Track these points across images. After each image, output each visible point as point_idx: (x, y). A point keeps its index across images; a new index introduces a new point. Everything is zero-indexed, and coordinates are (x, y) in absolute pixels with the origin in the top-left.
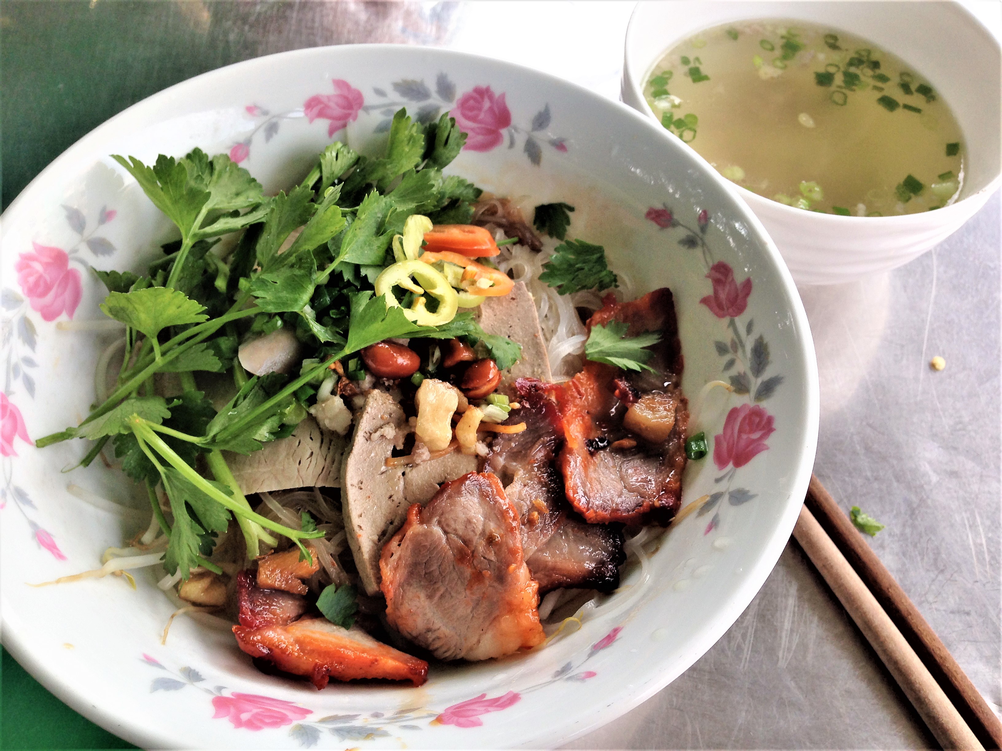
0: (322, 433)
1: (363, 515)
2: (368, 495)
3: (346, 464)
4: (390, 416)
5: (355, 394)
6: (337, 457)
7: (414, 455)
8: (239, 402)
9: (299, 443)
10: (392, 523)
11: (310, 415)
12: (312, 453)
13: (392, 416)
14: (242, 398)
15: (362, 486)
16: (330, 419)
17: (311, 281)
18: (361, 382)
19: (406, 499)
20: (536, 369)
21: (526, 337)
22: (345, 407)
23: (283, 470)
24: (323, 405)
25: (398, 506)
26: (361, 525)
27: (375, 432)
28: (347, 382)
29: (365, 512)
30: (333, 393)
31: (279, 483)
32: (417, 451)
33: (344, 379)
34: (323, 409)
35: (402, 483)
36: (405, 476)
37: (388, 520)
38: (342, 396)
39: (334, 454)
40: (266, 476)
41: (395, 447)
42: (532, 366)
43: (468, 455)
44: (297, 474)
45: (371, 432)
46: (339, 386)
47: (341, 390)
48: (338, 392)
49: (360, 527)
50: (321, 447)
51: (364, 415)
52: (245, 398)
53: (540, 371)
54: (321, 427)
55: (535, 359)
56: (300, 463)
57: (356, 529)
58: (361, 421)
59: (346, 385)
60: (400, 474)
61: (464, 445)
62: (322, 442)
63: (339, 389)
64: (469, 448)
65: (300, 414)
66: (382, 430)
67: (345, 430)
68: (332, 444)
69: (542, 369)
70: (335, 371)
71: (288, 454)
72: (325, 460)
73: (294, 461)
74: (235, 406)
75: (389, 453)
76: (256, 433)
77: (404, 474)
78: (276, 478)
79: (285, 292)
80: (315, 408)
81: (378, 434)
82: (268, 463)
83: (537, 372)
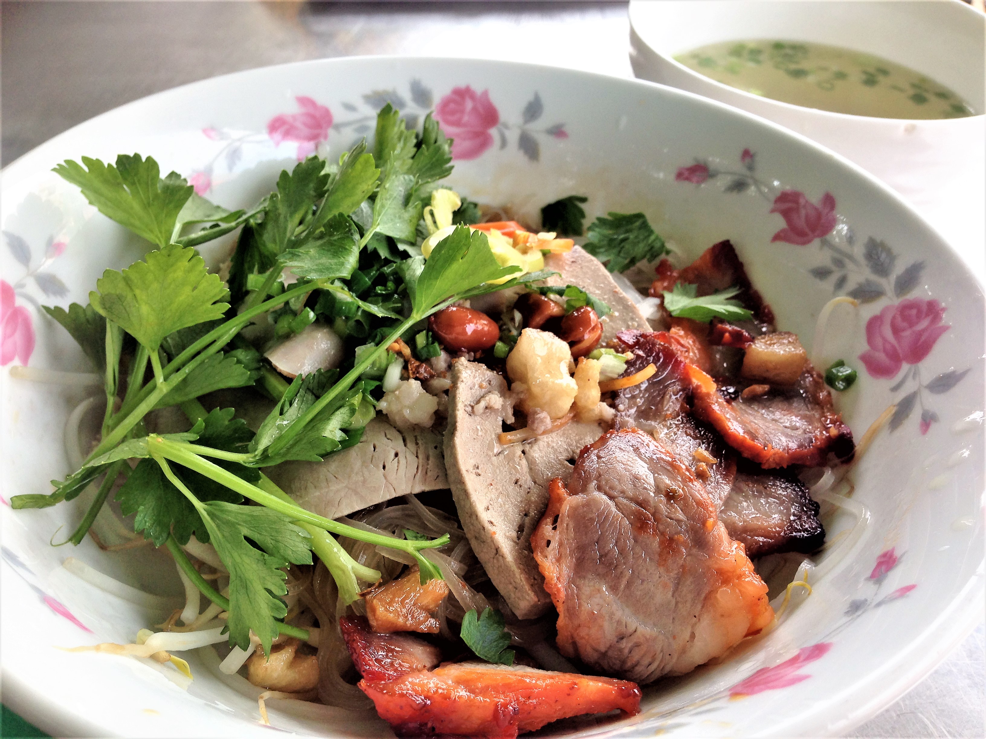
0: (399, 431)
1: (490, 507)
2: (489, 481)
3: (453, 447)
4: (490, 384)
5: (432, 376)
6: (432, 452)
7: (533, 422)
8: (285, 410)
9: (375, 448)
10: (526, 515)
11: (379, 413)
12: (396, 455)
13: (492, 383)
14: (287, 404)
15: (479, 471)
16: (409, 407)
17: (354, 242)
18: (434, 360)
19: (535, 482)
20: (630, 323)
21: (605, 295)
22: (424, 391)
23: (364, 482)
24: (397, 392)
25: (528, 492)
26: (493, 520)
27: (478, 402)
28: (417, 363)
29: (491, 502)
30: (404, 377)
31: (362, 498)
32: (538, 416)
33: (413, 361)
34: (398, 398)
35: (524, 462)
36: (527, 455)
37: (521, 511)
38: (416, 379)
39: (426, 449)
40: (342, 494)
41: (504, 422)
42: (625, 321)
43: (589, 422)
44: (385, 481)
45: (472, 404)
46: (410, 368)
47: (414, 373)
48: (411, 376)
49: (492, 523)
50: (405, 445)
51: (459, 385)
52: (291, 404)
53: (636, 324)
54: (399, 423)
55: (625, 314)
56: (384, 467)
57: (487, 525)
58: (458, 392)
59: (418, 367)
60: (519, 453)
61: (584, 407)
62: (404, 440)
63: (411, 372)
64: (593, 410)
65: (368, 411)
66: (487, 398)
67: (431, 418)
68: (418, 437)
69: (637, 322)
70: (399, 353)
71: (364, 462)
72: (417, 457)
73: (377, 466)
74: (281, 413)
75: (500, 430)
77: (523, 452)
78: (356, 493)
79: (324, 258)
80: (386, 401)
81: (483, 404)
82: (340, 477)
83: (633, 325)
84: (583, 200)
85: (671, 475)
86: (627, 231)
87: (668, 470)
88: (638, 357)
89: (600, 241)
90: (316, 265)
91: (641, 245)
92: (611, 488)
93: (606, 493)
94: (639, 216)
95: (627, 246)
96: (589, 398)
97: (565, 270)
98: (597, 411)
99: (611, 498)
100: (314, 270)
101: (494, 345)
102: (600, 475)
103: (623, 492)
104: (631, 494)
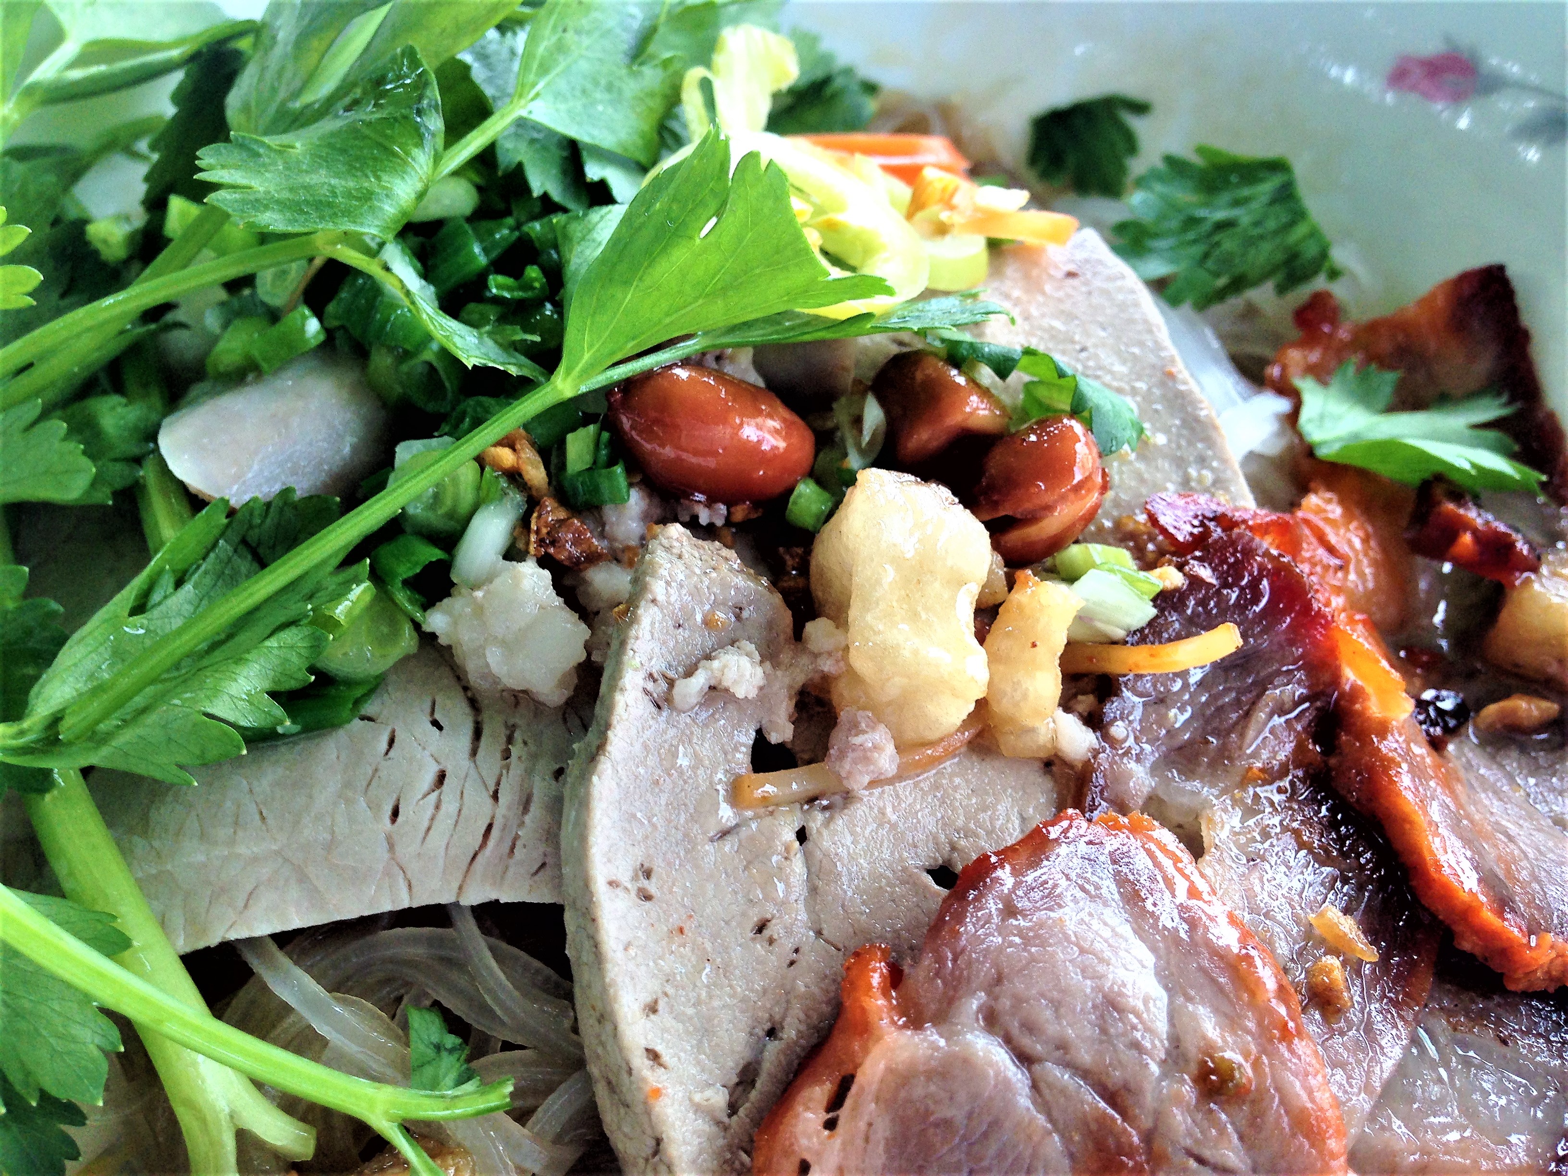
0: (474, 704)
1: (661, 1006)
2: (675, 920)
3: (584, 804)
4: (738, 617)
5: (593, 558)
6: (541, 787)
7: (842, 755)
8: (156, 597)
9: (391, 742)
10: (772, 1033)
11: (428, 639)
12: (441, 778)
13: (745, 614)
14: (168, 581)
15: (652, 887)
16: (504, 643)
17: (421, 137)
18: (610, 513)
19: (819, 933)
20: (1193, 472)
21: (1139, 378)
22: (558, 601)
23: (330, 846)
24: (479, 594)
25: (792, 963)
26: (659, 1048)
27: (689, 673)
28: (562, 514)
29: (670, 990)
30: (513, 554)
31: (314, 895)
32: (857, 740)
33: (549, 504)
34: (479, 610)
35: (798, 866)
36: (809, 844)
37: (757, 1020)
38: (544, 562)
39: (529, 772)
40: (265, 871)
41: (760, 736)
42: (1180, 463)
43: (1020, 760)
44: (386, 856)
45: (671, 674)
46: (534, 527)
47: (541, 542)
48: (532, 548)
49: (654, 1056)
50: (474, 752)
51: (640, 612)
52: (179, 583)
53: (1208, 476)
54: (473, 678)
55: (1183, 443)
56: (395, 813)
57: (640, 1062)
58: (633, 633)
59: (561, 522)
60: (789, 835)
61: (1011, 720)
62: (477, 734)
63: (533, 538)
64: (1033, 730)
65: (394, 634)
66: (716, 664)
67: (562, 683)
68: (518, 735)
69: (1213, 470)
70: (514, 476)
71: (348, 785)
72: (495, 796)
73: (374, 807)
74: (139, 608)
75: (743, 757)
76: (216, 692)
77: (802, 835)
78: (303, 878)
79: (323, 172)
80: (449, 613)
81: (699, 681)
82: (270, 821)
83: (1200, 481)
84: (1140, 108)
85: (1227, 1009)
86: (1237, 203)
87: (1220, 989)
88: (1195, 582)
89: (1162, 217)
90: (291, 190)
91: (1266, 248)
92: (1030, 1027)
93: (1008, 1041)
94: (1276, 166)
95: (1229, 243)
96: (1025, 696)
97: (1044, 293)
98: (1043, 736)
99: (1024, 1059)
100: (278, 202)
101: (790, 490)
102: (999, 980)
103: (1062, 1046)
104: (1085, 1056)
